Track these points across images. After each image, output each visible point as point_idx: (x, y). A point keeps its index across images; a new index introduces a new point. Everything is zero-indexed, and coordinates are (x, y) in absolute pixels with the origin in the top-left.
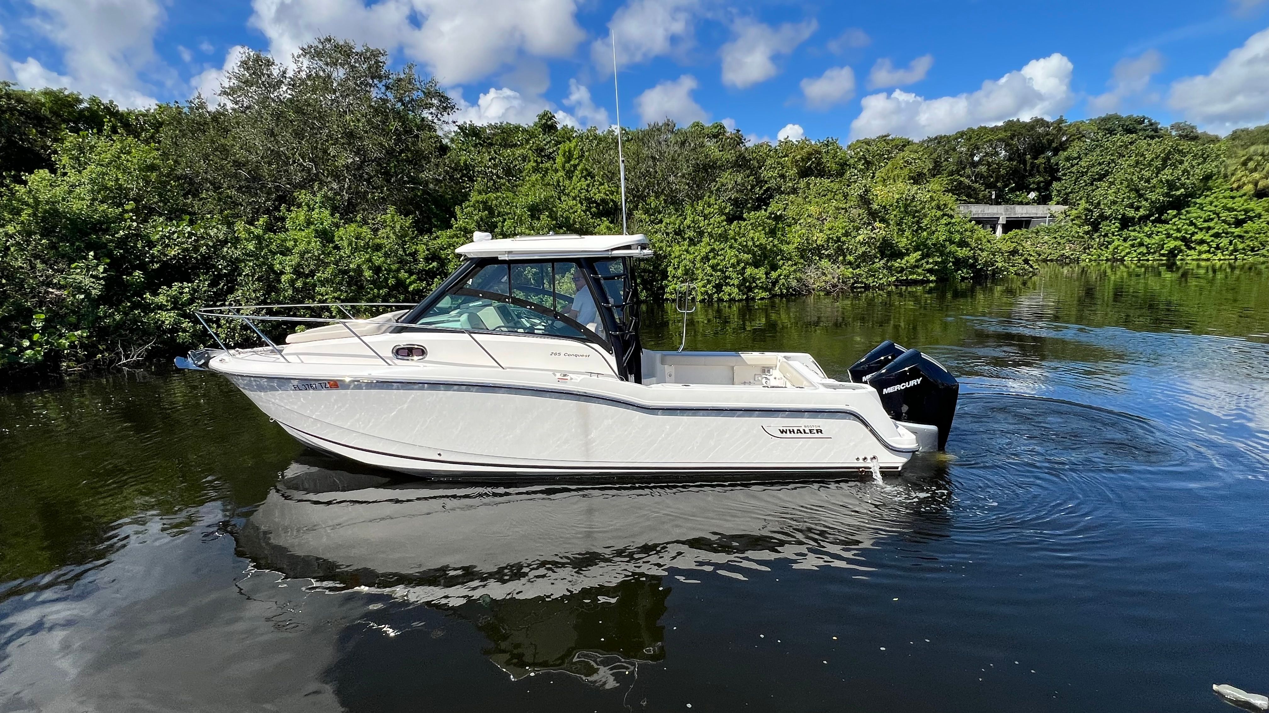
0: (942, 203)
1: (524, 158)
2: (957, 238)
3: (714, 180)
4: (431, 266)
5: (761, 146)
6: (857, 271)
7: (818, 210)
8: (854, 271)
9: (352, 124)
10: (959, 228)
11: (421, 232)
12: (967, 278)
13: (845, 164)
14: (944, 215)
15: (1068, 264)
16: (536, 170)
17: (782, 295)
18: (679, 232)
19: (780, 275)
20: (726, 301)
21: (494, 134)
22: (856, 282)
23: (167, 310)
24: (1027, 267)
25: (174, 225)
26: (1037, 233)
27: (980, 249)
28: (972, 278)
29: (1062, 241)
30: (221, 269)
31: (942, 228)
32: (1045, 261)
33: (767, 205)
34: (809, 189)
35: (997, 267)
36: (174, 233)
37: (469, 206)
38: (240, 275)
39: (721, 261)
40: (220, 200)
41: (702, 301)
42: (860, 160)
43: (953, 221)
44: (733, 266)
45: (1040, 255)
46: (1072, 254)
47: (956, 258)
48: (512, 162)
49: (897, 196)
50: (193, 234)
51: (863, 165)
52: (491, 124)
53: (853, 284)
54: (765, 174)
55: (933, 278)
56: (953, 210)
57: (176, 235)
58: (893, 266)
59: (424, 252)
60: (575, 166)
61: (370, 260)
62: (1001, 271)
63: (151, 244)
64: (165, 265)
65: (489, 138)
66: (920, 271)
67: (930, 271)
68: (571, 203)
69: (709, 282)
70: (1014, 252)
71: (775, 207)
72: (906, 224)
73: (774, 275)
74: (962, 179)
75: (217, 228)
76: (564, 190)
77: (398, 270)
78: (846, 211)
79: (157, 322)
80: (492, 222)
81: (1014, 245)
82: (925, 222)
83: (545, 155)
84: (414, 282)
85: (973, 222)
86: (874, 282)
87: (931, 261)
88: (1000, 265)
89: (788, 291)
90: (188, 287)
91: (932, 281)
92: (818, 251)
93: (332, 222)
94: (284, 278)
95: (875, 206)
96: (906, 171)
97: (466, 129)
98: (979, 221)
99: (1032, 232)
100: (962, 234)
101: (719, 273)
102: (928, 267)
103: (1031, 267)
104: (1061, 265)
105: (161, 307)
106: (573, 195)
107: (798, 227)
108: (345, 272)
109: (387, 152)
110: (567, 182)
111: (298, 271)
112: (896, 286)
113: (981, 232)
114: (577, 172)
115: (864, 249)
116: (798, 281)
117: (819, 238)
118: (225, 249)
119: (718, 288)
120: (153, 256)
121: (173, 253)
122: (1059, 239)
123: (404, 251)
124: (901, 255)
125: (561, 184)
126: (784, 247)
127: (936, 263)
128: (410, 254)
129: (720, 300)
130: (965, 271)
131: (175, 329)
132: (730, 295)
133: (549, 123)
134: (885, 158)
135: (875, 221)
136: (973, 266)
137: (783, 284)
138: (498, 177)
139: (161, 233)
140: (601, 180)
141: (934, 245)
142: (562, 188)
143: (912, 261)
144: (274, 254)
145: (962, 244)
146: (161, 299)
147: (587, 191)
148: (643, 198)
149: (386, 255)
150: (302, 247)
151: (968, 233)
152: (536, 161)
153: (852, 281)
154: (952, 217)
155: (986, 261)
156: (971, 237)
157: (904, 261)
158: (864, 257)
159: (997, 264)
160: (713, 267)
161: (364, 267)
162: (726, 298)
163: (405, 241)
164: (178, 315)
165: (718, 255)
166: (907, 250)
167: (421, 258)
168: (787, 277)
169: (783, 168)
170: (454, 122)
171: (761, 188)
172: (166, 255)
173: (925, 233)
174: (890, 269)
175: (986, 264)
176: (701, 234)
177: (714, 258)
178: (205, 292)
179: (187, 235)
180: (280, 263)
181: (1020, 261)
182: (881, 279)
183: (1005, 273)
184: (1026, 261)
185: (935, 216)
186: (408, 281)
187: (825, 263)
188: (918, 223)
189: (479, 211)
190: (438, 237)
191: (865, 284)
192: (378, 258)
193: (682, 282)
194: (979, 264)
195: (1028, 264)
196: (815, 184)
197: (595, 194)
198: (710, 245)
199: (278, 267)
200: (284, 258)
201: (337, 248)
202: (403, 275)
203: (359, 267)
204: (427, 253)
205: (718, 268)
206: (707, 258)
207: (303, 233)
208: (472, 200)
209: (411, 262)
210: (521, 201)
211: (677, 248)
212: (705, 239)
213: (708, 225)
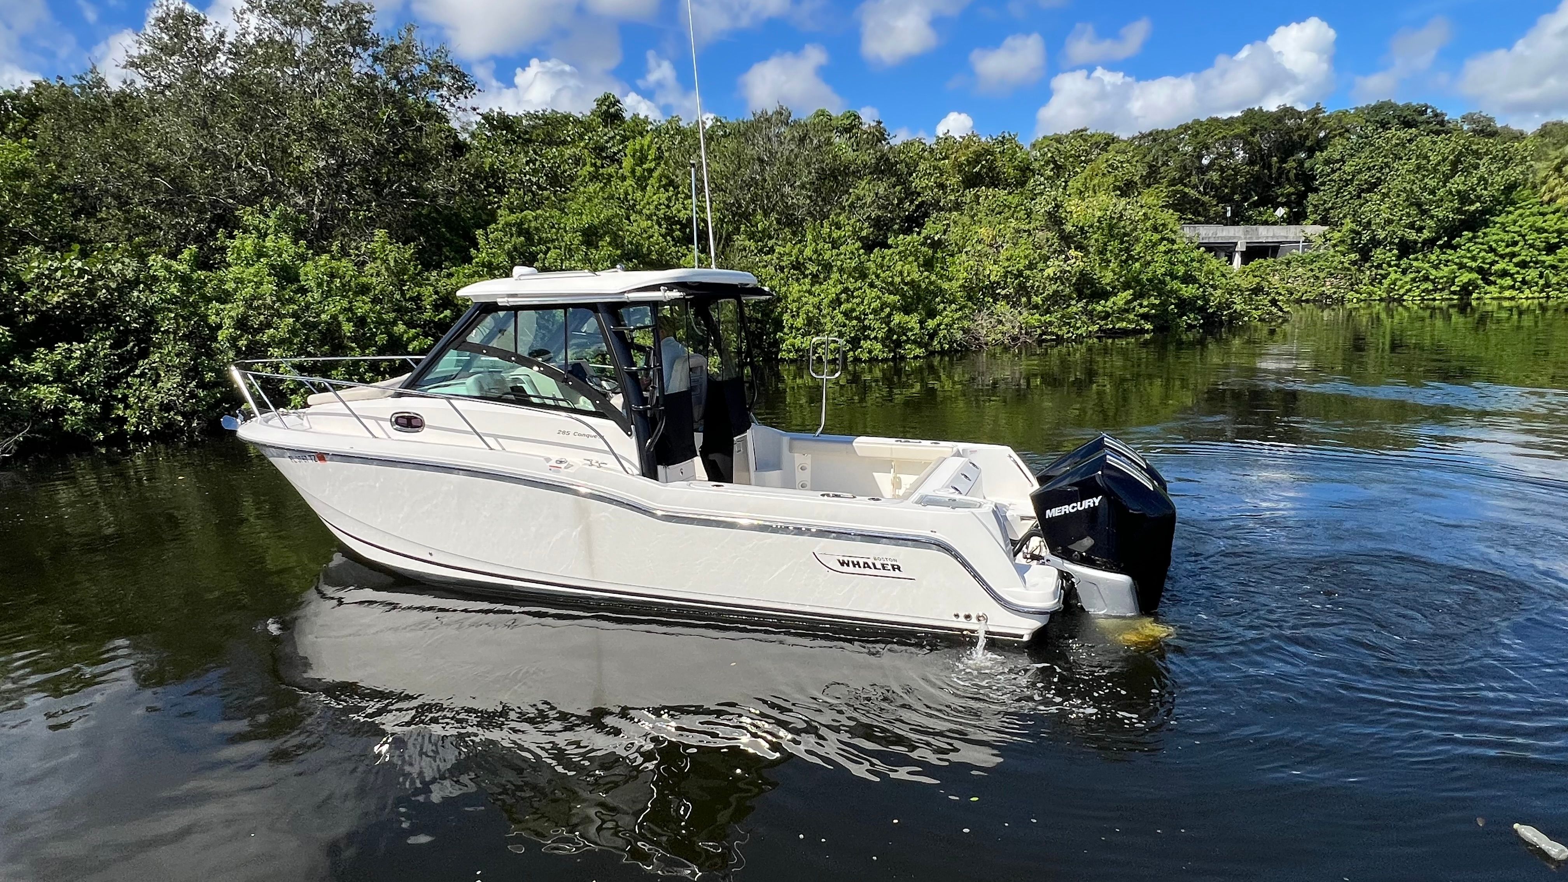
0: (1159, 222)
1: (578, 161)
2: (1181, 270)
3: (847, 192)
4: (442, 316)
5: (912, 144)
6: (1047, 318)
7: (991, 233)
8: (1043, 319)
9: (323, 111)
10: (1183, 257)
11: (427, 267)
12: (1195, 326)
13: (1028, 168)
14: (1163, 239)
15: (1328, 306)
16: (594, 177)
17: (943, 353)
18: (798, 266)
19: (939, 325)
20: (865, 362)
21: (534, 127)
22: (1044, 333)
23: (48, 383)
24: (1274, 310)
25: (57, 258)
26: (1288, 264)
27: (1212, 286)
28: (1201, 326)
29: (1322, 275)
30: (129, 323)
31: (1159, 258)
32: (1299, 301)
33: (921, 226)
34: (979, 204)
35: (1235, 311)
36: (57, 269)
37: (497, 230)
38: (156, 331)
39: (858, 305)
40: (127, 221)
42: (1047, 163)
43: (1175, 247)
44: (874, 312)
45: (1292, 294)
46: (1335, 293)
47: (1179, 298)
48: (559, 166)
49: (1099, 214)
50: (86, 272)
51: (1052, 170)
52: (529, 113)
53: (1041, 335)
54: (917, 182)
55: (1148, 326)
56: (1175, 232)
57: (59, 274)
58: (1094, 309)
59: (430, 296)
60: (651, 171)
61: (350, 309)
62: (1239, 315)
63: (22, 287)
64: (44, 318)
65: (526, 132)
66: (1131, 316)
67: (1145, 317)
68: (645, 224)
69: (841, 335)
70: (1257, 290)
71: (931, 228)
72: (1111, 252)
73: (931, 324)
74: (1186, 190)
75: (123, 263)
76: (634, 205)
77: (392, 322)
78: (1030, 234)
79: (32, 401)
80: (531, 253)
81: (1257, 280)
82: (1138, 248)
83: (607, 157)
84: (414, 338)
85: (1202, 249)
86: (1068, 332)
87: (1145, 303)
88: (1239, 308)
89: (951, 346)
90: (80, 349)
91: (1147, 331)
92: (991, 289)
93: (295, 253)
94: (221, 335)
95: (1069, 228)
96: (1110, 179)
97: (493, 119)
98: (1210, 248)
99: (1282, 263)
100: (1187, 265)
101: (855, 322)
102: (1142, 311)
103: (1281, 310)
104: (1320, 307)
105: (39, 379)
106: (648, 212)
107: (964, 257)
108: (315, 326)
109: (376, 153)
110: (639, 194)
111: (242, 324)
112: (1098, 338)
113: (1213, 263)
114: (652, 181)
115: (1054, 287)
116: (964, 333)
117: (993, 272)
118: (136, 294)
119: (855, 342)
120: (25, 304)
121: (56, 299)
122: (1316, 272)
123: (403, 294)
124: (1105, 295)
125: (629, 197)
126: (945, 286)
127: (1153, 306)
128: (411, 299)
129: (857, 360)
130: (1192, 316)
131: (58, 412)
132: (870, 352)
133: (612, 110)
134: (1082, 162)
135: (1070, 248)
136: (1202, 310)
137: (944, 336)
138: (540, 187)
139: (36, 270)
140: (686, 191)
141: (1150, 280)
142: (631, 202)
143: (1121, 303)
144: (208, 300)
145: (1188, 279)
146: (37, 367)
147: (668, 207)
148: (746, 216)
149: (375, 301)
150: (249, 291)
151: (1195, 264)
152: (594, 165)
153: (1039, 331)
154: (1173, 242)
155: (1220, 303)
156: (1200, 270)
157: (1109, 304)
158: (1055, 298)
159: (1235, 306)
160: (847, 314)
161: (341, 318)
162: (865, 356)
163: (403, 280)
164: (64, 390)
165: (853, 297)
166: (1114, 288)
167: (427, 304)
168: (949, 326)
169: (942, 175)
170: (474, 109)
171: (912, 202)
172: (45, 303)
173: (1137, 265)
174: (1090, 314)
175: (1220, 307)
176: (827, 267)
177: (848, 301)
178: (105, 356)
179: (76, 273)
180: (218, 314)
181: (1266, 302)
182: (1078, 328)
183: (1246, 319)
184: (1274, 302)
185: (1151, 241)
186: (406, 336)
187: (1002, 307)
188: (1127, 250)
189: (512, 235)
190: (450, 275)
191: (1057, 336)
192: (362, 306)
193: (803, 336)
194: (1211, 307)
195: (1276, 306)
196: (987, 197)
197: (679, 211)
198: (841, 283)
199: (213, 319)
200: (222, 307)
201: (303, 291)
202: (400, 328)
203: (334, 317)
204: (435, 297)
205: (854, 314)
206: (837, 302)
207: (252, 270)
208: (501, 221)
209: (412, 310)
210: (571, 222)
211: (795, 288)
212: (835, 276)
213: (837, 255)
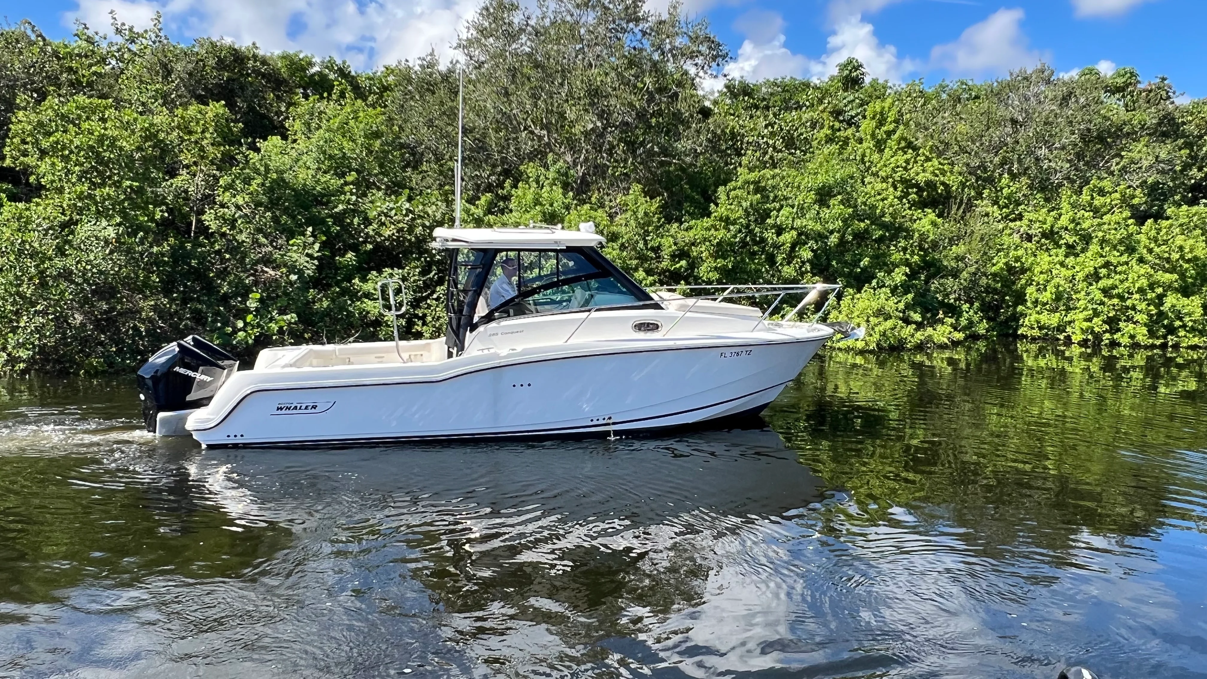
1: (814, 125)
4: (678, 266)
20: (1125, 346)
21: (772, 94)
23: (374, 299)
25: (392, 200)
36: (392, 209)
37: (736, 187)
39: (1122, 282)
41: (1084, 343)
44: (1141, 291)
50: (410, 212)
57: (393, 212)
59: (670, 247)
60: (890, 133)
63: (367, 222)
64: (378, 247)
69: (1096, 314)
75: (436, 206)
76: (871, 167)
77: (636, 269)
79: (361, 313)
80: (765, 210)
83: (844, 120)
97: (734, 88)
101: (1116, 301)
105: (368, 296)
106: (884, 174)
110: (876, 156)
114: (890, 143)
119: (1113, 323)
120: (367, 235)
121: (388, 233)
123: (646, 244)
125: (866, 159)
128: (653, 249)
131: (377, 323)
133: (854, 74)
142: (868, 164)
146: (369, 286)
160: (1105, 291)
163: (647, 231)
165: (1116, 273)
167: (665, 253)
172: (380, 235)
177: (1108, 276)
190: (690, 228)
197: (917, 174)
198: (1102, 256)
204: (674, 247)
205: (1115, 292)
206: (1095, 276)
208: (741, 180)
209: (652, 258)
210: (808, 181)
211: (1044, 259)
212: (1094, 248)
213: (1099, 225)
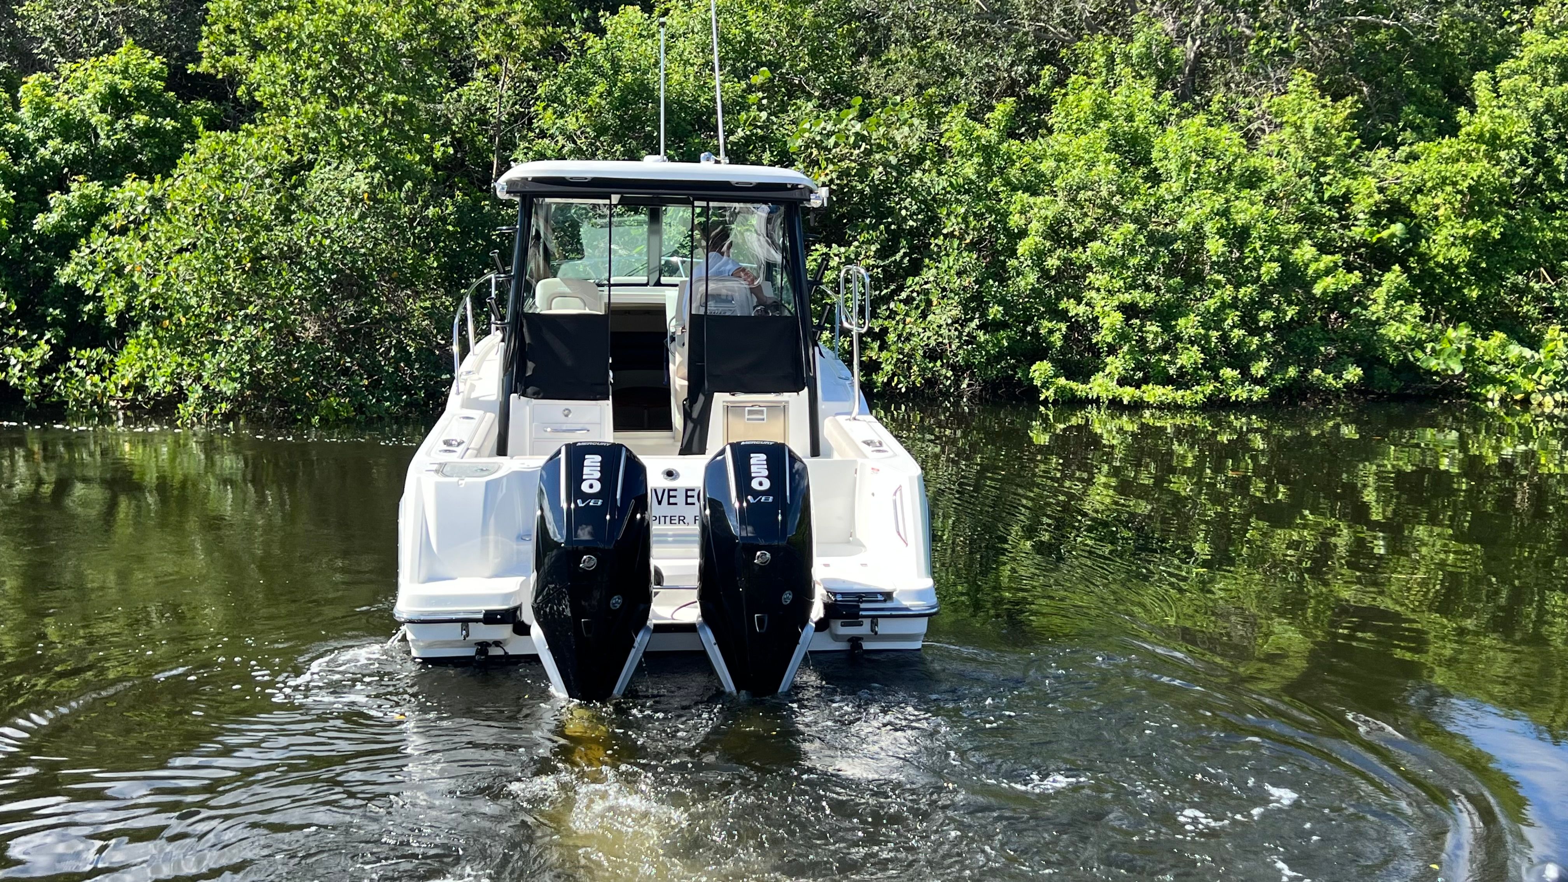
4: (1385, 234)
11: (1372, 140)
25: (830, 118)
30: (904, 219)
36: (830, 134)
37: (1517, 71)
38: (937, 234)
40: (921, 63)
50: (863, 138)
57: (832, 141)
59: (1370, 196)
61: (1225, 213)
75: (910, 127)
84: (1328, 272)
93: (1153, 112)
94: (1024, 246)
108: (1166, 239)
111: (1056, 230)
118: (919, 174)
123: (1319, 191)
128: (1333, 201)
144: (1013, 188)
149: (1270, 200)
150: (1074, 175)
161: (1209, 228)
163: (1323, 166)
167: (1360, 208)
178: (868, 268)
179: (852, 140)
180: (1023, 212)
186: (1313, 267)
190: (1413, 158)
192: (1247, 209)
199: (1015, 221)
200: (1032, 200)
201: (1154, 178)
202: (1305, 251)
203: (1198, 228)
204: (1378, 197)
207: (1083, 140)
209: (1331, 220)
